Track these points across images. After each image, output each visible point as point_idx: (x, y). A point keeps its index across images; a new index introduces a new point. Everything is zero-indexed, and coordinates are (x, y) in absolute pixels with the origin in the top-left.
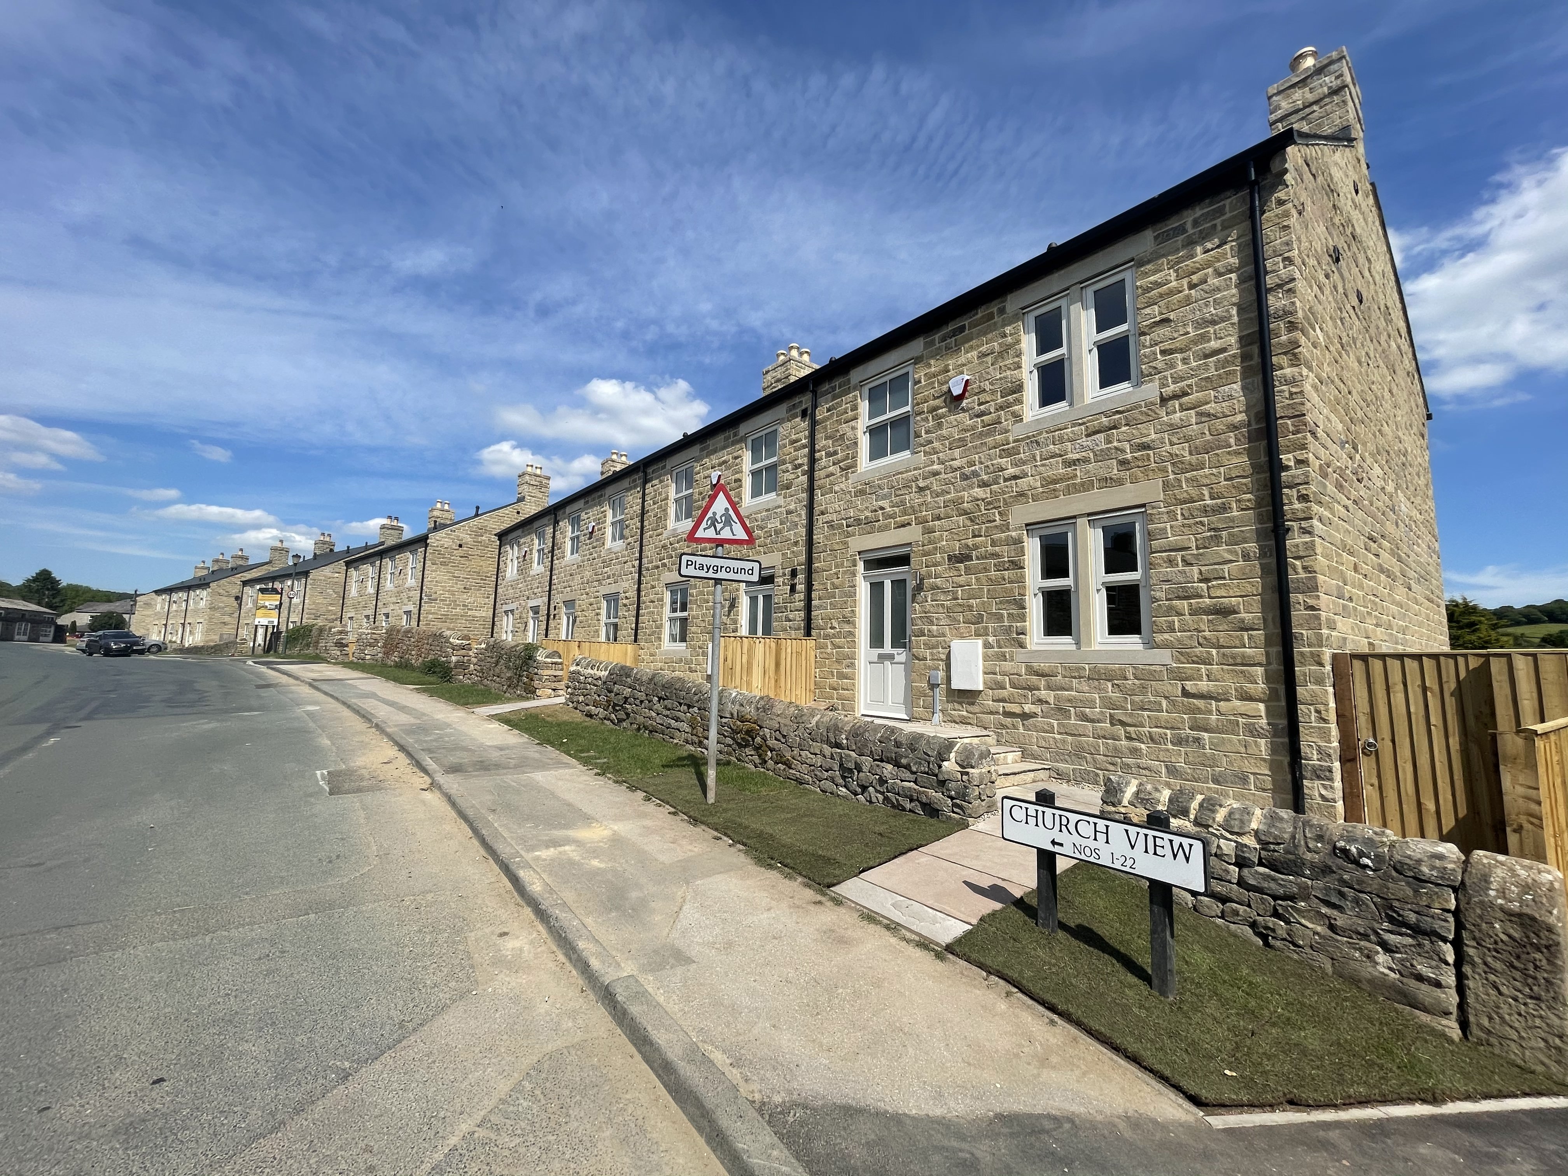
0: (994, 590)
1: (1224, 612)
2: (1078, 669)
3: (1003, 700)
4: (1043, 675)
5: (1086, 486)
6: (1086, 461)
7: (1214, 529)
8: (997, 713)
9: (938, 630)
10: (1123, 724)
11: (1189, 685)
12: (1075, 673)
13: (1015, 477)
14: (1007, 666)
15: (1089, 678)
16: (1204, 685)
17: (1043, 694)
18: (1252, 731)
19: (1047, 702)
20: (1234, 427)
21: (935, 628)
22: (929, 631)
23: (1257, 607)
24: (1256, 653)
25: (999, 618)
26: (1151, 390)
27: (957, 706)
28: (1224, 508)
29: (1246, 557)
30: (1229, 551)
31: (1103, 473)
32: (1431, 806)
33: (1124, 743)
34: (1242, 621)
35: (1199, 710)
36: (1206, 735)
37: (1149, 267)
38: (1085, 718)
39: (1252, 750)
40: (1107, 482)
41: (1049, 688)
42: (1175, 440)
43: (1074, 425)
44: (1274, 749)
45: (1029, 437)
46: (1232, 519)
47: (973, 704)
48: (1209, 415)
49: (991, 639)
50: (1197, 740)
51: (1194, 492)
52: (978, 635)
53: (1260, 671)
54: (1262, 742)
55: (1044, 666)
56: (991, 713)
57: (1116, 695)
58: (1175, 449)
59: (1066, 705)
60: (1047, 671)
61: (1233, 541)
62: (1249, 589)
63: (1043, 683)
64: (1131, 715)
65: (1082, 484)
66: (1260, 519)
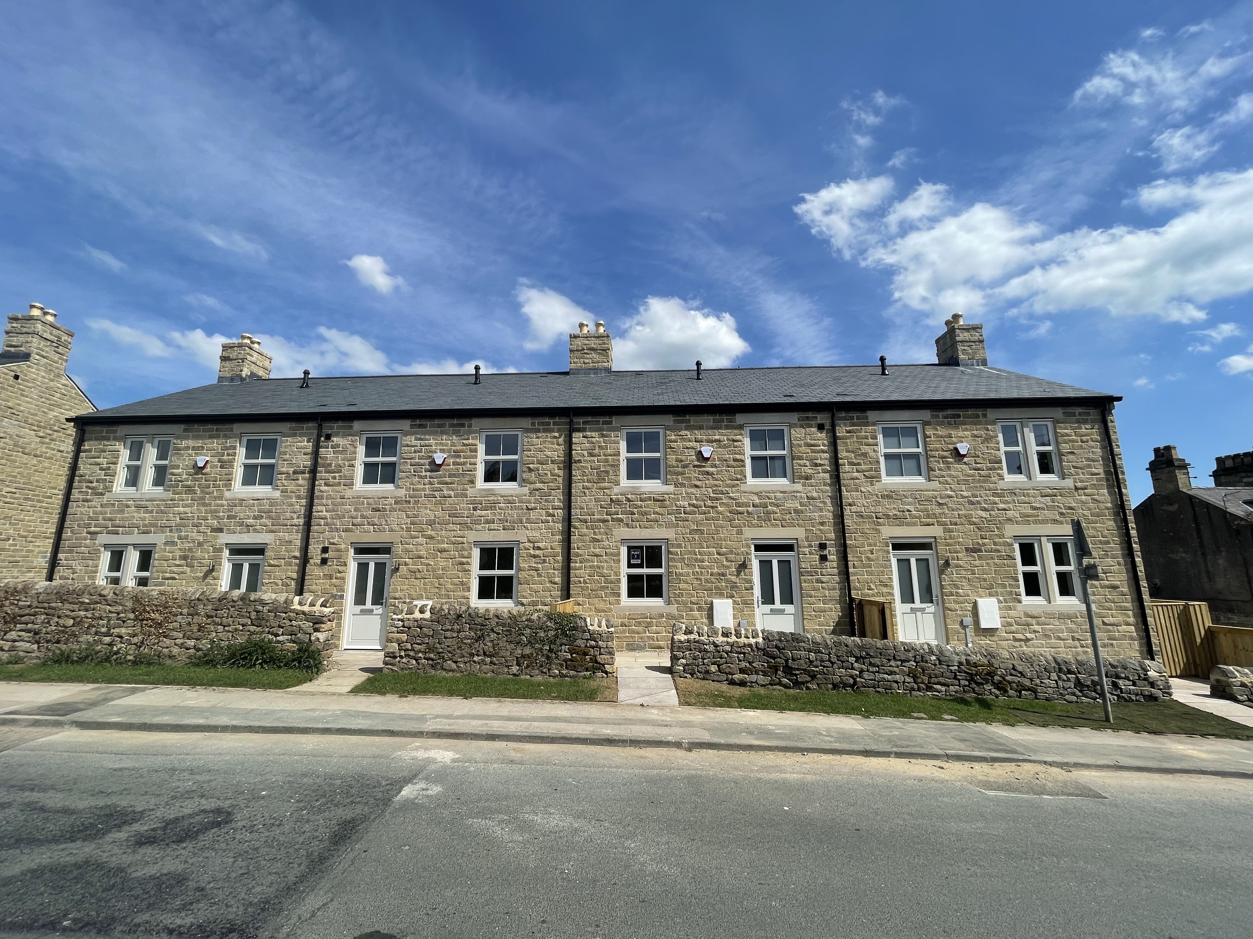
0: (999, 571)
1: (1115, 587)
2: (1053, 614)
3: (1013, 633)
4: (1034, 618)
5: (1044, 522)
6: (1043, 509)
7: (1106, 551)
8: (1010, 640)
9: (964, 593)
10: (1078, 640)
11: (1105, 620)
12: (1051, 616)
13: (1005, 510)
14: (1012, 613)
15: (1059, 618)
16: (1111, 620)
17: (1036, 627)
18: (1132, 638)
19: (1039, 632)
20: (1108, 508)
21: (961, 591)
22: (957, 592)
23: (1126, 586)
24: (1129, 605)
25: (1004, 586)
26: (1069, 483)
27: (983, 638)
28: (1108, 543)
29: (1119, 564)
30: (1113, 561)
31: (1052, 517)
32: (1176, 660)
33: (1080, 649)
34: (1122, 591)
35: (1110, 631)
36: (1115, 642)
37: (1062, 425)
38: (1060, 638)
39: (1133, 646)
40: (1055, 521)
41: (1038, 624)
42: (1083, 508)
43: (1034, 489)
44: (1141, 645)
45: (1009, 490)
46: (1112, 548)
47: (993, 636)
48: (1097, 501)
49: (1001, 598)
50: (1112, 645)
51: (1095, 533)
52: (991, 595)
53: (1130, 613)
54: (1136, 642)
55: (1035, 613)
56: (1007, 640)
57: (1073, 626)
58: (1085, 512)
59: (1049, 633)
60: (1036, 615)
61: (1113, 557)
62: (1123, 578)
63: (1034, 621)
64: (1081, 635)
65: (1043, 520)
66: (1122, 549)
